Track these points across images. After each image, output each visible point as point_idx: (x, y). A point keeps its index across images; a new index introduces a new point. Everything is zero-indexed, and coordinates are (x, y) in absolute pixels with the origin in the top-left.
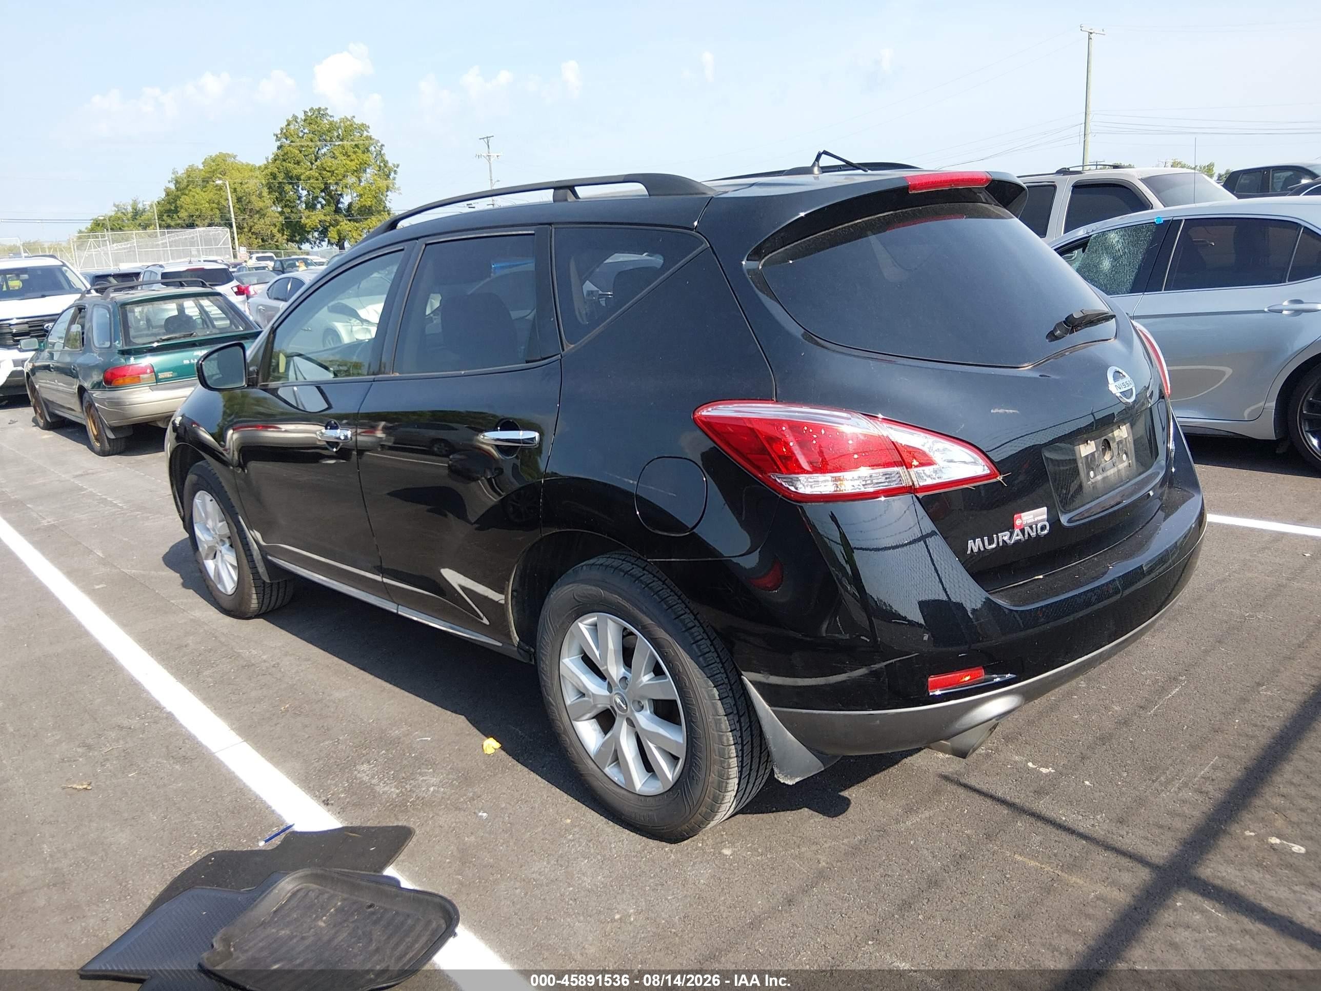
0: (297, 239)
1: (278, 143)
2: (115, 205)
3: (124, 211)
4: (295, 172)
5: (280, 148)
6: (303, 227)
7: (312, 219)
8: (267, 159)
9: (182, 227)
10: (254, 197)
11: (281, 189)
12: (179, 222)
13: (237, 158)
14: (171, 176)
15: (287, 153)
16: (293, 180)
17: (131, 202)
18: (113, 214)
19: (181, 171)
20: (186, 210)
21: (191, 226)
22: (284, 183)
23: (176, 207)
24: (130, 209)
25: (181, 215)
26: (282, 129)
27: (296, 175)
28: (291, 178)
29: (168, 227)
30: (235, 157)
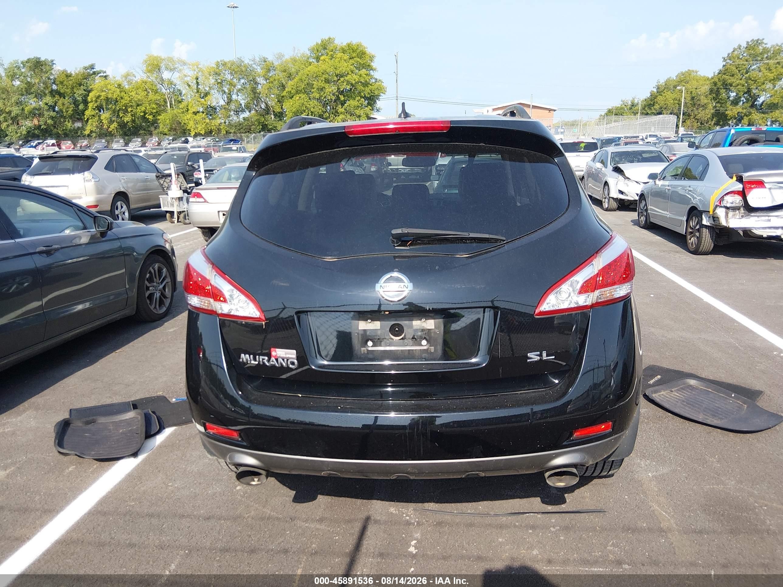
0: (721, 123)
1: (724, 63)
2: (622, 101)
3: (626, 104)
4: (729, 81)
5: (724, 66)
6: (726, 116)
7: (732, 111)
8: (714, 73)
9: (655, 114)
10: (702, 97)
11: (718, 93)
12: (654, 111)
13: (698, 73)
14: (655, 84)
15: (727, 69)
16: (727, 86)
17: (631, 99)
18: (619, 106)
19: (662, 81)
20: (659, 105)
21: (660, 113)
22: (721, 89)
23: (654, 102)
24: (630, 103)
25: (655, 107)
26: (729, 54)
27: (729, 83)
28: (726, 85)
29: (647, 114)
30: (697, 72)
